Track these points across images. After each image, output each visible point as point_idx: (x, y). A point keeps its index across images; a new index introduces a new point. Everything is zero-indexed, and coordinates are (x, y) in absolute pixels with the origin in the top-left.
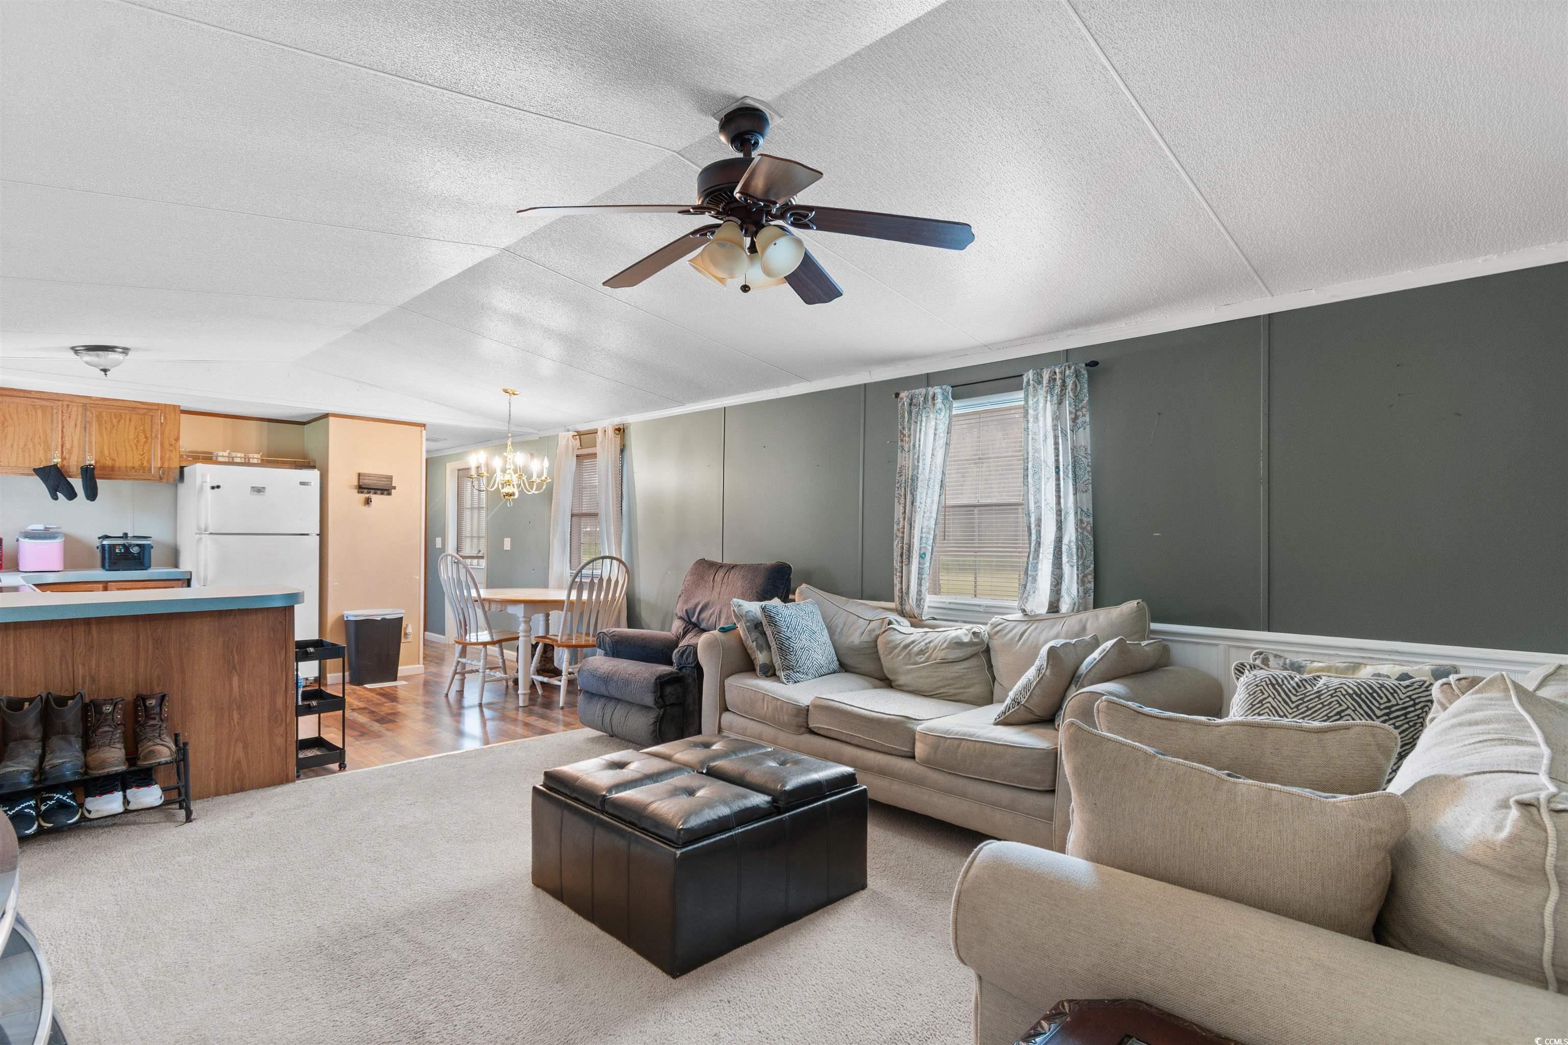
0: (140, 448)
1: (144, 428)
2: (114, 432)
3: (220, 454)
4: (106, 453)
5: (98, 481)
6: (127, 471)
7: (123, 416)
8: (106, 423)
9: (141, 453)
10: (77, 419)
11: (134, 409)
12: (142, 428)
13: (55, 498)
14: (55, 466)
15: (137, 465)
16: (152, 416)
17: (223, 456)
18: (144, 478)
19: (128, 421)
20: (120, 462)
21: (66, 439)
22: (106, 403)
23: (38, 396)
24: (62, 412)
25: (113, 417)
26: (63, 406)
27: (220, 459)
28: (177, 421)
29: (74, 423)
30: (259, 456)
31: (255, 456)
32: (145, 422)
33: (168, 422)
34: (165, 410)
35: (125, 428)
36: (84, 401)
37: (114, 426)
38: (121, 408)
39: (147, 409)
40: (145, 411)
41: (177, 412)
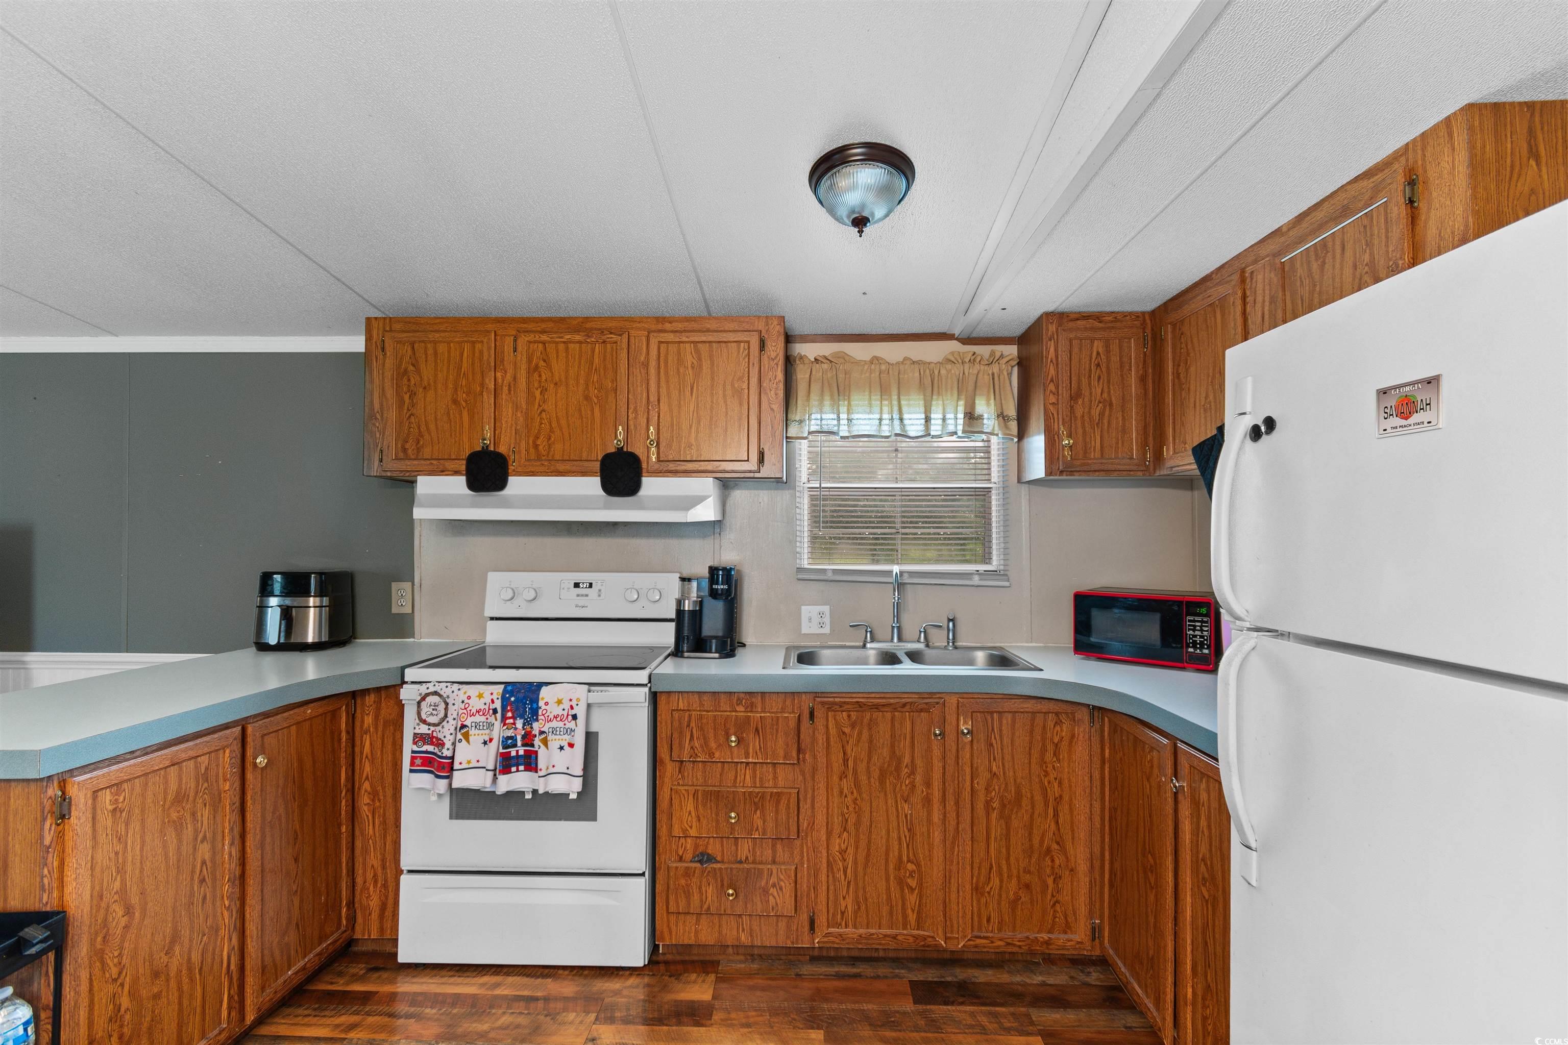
1: (1371, 254)
10: (1264, 302)
12: (1367, 257)
19: (1338, 254)
22: (1305, 224)
23: (1218, 278)
24: (1244, 297)
26: (1243, 281)
28: (1461, 178)
29: (1260, 314)
32: (1372, 235)
33: (1435, 195)
34: (1424, 156)
35: (1334, 278)
36: (1271, 247)
37: (1315, 286)
38: (1321, 223)
39: (1375, 186)
40: (1368, 195)
41: (1460, 139)
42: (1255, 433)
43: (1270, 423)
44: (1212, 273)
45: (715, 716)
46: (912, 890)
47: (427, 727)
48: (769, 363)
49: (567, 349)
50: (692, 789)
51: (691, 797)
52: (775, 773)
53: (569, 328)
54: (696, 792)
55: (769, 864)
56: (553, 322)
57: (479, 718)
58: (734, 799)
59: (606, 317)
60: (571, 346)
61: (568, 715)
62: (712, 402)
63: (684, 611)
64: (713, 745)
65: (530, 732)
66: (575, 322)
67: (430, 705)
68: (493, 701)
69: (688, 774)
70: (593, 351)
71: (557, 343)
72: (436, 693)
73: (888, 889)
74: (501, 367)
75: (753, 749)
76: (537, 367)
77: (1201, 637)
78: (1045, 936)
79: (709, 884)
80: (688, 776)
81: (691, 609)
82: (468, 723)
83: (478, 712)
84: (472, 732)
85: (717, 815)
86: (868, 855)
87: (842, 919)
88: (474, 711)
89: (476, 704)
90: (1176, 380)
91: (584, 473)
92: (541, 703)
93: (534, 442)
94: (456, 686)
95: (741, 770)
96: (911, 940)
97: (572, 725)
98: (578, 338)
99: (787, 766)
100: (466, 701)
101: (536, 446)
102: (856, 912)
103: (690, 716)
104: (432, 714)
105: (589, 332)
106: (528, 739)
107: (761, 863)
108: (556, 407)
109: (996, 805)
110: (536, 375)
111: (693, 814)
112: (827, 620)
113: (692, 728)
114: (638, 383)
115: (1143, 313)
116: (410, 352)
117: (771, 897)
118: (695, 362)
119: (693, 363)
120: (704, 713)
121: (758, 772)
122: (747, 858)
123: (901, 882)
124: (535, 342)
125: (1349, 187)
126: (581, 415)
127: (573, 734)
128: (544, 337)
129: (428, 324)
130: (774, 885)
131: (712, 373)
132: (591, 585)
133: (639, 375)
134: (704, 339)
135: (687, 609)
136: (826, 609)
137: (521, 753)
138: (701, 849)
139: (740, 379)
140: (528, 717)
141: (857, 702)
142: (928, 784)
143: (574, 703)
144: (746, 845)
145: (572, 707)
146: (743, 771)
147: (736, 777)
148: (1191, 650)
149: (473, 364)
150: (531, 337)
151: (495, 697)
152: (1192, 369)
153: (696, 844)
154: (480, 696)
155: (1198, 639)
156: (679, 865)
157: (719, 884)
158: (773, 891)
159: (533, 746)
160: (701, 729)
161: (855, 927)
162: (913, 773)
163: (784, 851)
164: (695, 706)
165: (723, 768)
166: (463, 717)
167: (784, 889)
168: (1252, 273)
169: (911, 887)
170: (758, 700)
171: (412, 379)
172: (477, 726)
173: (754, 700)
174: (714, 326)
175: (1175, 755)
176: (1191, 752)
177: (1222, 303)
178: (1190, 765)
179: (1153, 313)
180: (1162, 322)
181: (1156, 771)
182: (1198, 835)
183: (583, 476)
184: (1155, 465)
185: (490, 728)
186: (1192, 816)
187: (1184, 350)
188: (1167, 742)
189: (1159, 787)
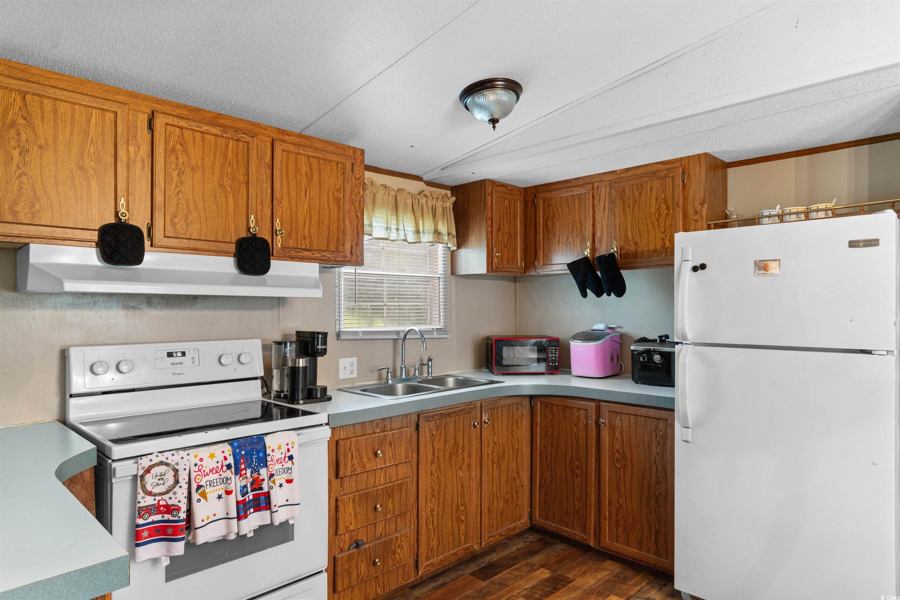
0: (662, 222)
1: (665, 196)
2: (636, 207)
3: (766, 213)
4: (630, 236)
5: (624, 273)
6: (649, 256)
7: (645, 186)
8: (629, 198)
9: (663, 230)
10: (605, 201)
11: (654, 173)
12: (663, 196)
13: (585, 295)
14: (586, 259)
15: (659, 247)
16: (673, 177)
17: (769, 216)
18: (665, 262)
19: (649, 191)
20: (643, 247)
21: (598, 225)
22: (630, 173)
23: (576, 183)
24: (593, 196)
25: (635, 189)
26: (593, 189)
27: (765, 220)
28: (703, 178)
29: (602, 206)
30: (829, 205)
31: (822, 206)
32: (666, 188)
33: (692, 181)
34: (689, 165)
35: (646, 201)
36: (610, 178)
37: (636, 201)
38: (641, 176)
39: (668, 169)
40: (665, 172)
41: (703, 164)
42: (695, 269)
43: (703, 267)
44: (571, 180)
45: (366, 439)
46: (462, 521)
47: (153, 498)
48: (355, 182)
49: (203, 139)
50: (351, 496)
51: (351, 501)
52: (397, 470)
53: (203, 119)
54: (354, 496)
55: (394, 534)
56: (189, 110)
57: (212, 477)
58: (377, 495)
59: (237, 118)
60: (208, 137)
61: (285, 457)
62: (320, 204)
63: (299, 367)
64: (365, 460)
65: (258, 478)
66: (210, 116)
67: (156, 476)
68: (225, 458)
69: (346, 486)
70: (227, 146)
71: (194, 131)
72: (161, 463)
73: (452, 526)
74: (134, 142)
75: (388, 457)
76: (173, 150)
77: (555, 357)
78: (513, 525)
79: (362, 561)
80: (346, 489)
81: (304, 366)
82: (203, 483)
83: (211, 471)
84: (208, 490)
85: (367, 510)
86: (444, 509)
87: (431, 554)
88: (207, 470)
89: (209, 464)
90: (545, 228)
91: (219, 253)
92: (269, 451)
93: (172, 220)
94: (182, 453)
95: (378, 474)
96: (463, 551)
97: (289, 464)
98: (214, 130)
99: (403, 464)
100: (199, 463)
101: (173, 225)
102: (438, 547)
103: (351, 442)
104: (158, 484)
105: (225, 127)
106: (257, 484)
107: (390, 535)
108: (193, 190)
109: (496, 460)
110: (173, 158)
111: (352, 514)
112: (355, 367)
113: (352, 450)
114: (264, 181)
115: (521, 188)
116: (19, 103)
117: (397, 555)
118: (308, 172)
119: (306, 172)
120: (359, 438)
121: (388, 473)
122: (381, 534)
123: (458, 519)
124: (174, 126)
125: (654, 165)
126: (216, 200)
127: (290, 471)
128: (183, 123)
129: (42, 76)
130: (399, 546)
131: (320, 182)
132: (184, 354)
133: (264, 173)
134: (315, 155)
135: (301, 365)
136: (355, 360)
137: (251, 497)
138: (354, 538)
139: (339, 190)
140: (255, 466)
141: (440, 413)
142: (470, 456)
143: (290, 447)
144: (381, 525)
145: (288, 450)
146: (379, 474)
147: (375, 480)
148: (551, 364)
149: (103, 132)
150: (170, 120)
151: (227, 454)
152: (557, 224)
153: (351, 536)
154: (212, 456)
155: (554, 358)
156: (343, 554)
157: (368, 558)
158: (398, 550)
159: (261, 489)
160: (358, 450)
161: (437, 556)
162: (463, 451)
163: (401, 522)
164: (350, 434)
165: (368, 475)
166: (198, 479)
167: (404, 547)
168: (598, 186)
169: (462, 520)
170: (388, 423)
171: (23, 133)
172: (211, 483)
173: (386, 423)
174: (320, 146)
175: (598, 409)
176: (611, 405)
177: (579, 196)
178: (609, 411)
179: (526, 189)
180: (535, 197)
181: (583, 420)
182: (614, 441)
183: (218, 255)
184: (527, 268)
185: (227, 482)
186: (609, 434)
187: (551, 214)
188: (593, 404)
189: (586, 426)
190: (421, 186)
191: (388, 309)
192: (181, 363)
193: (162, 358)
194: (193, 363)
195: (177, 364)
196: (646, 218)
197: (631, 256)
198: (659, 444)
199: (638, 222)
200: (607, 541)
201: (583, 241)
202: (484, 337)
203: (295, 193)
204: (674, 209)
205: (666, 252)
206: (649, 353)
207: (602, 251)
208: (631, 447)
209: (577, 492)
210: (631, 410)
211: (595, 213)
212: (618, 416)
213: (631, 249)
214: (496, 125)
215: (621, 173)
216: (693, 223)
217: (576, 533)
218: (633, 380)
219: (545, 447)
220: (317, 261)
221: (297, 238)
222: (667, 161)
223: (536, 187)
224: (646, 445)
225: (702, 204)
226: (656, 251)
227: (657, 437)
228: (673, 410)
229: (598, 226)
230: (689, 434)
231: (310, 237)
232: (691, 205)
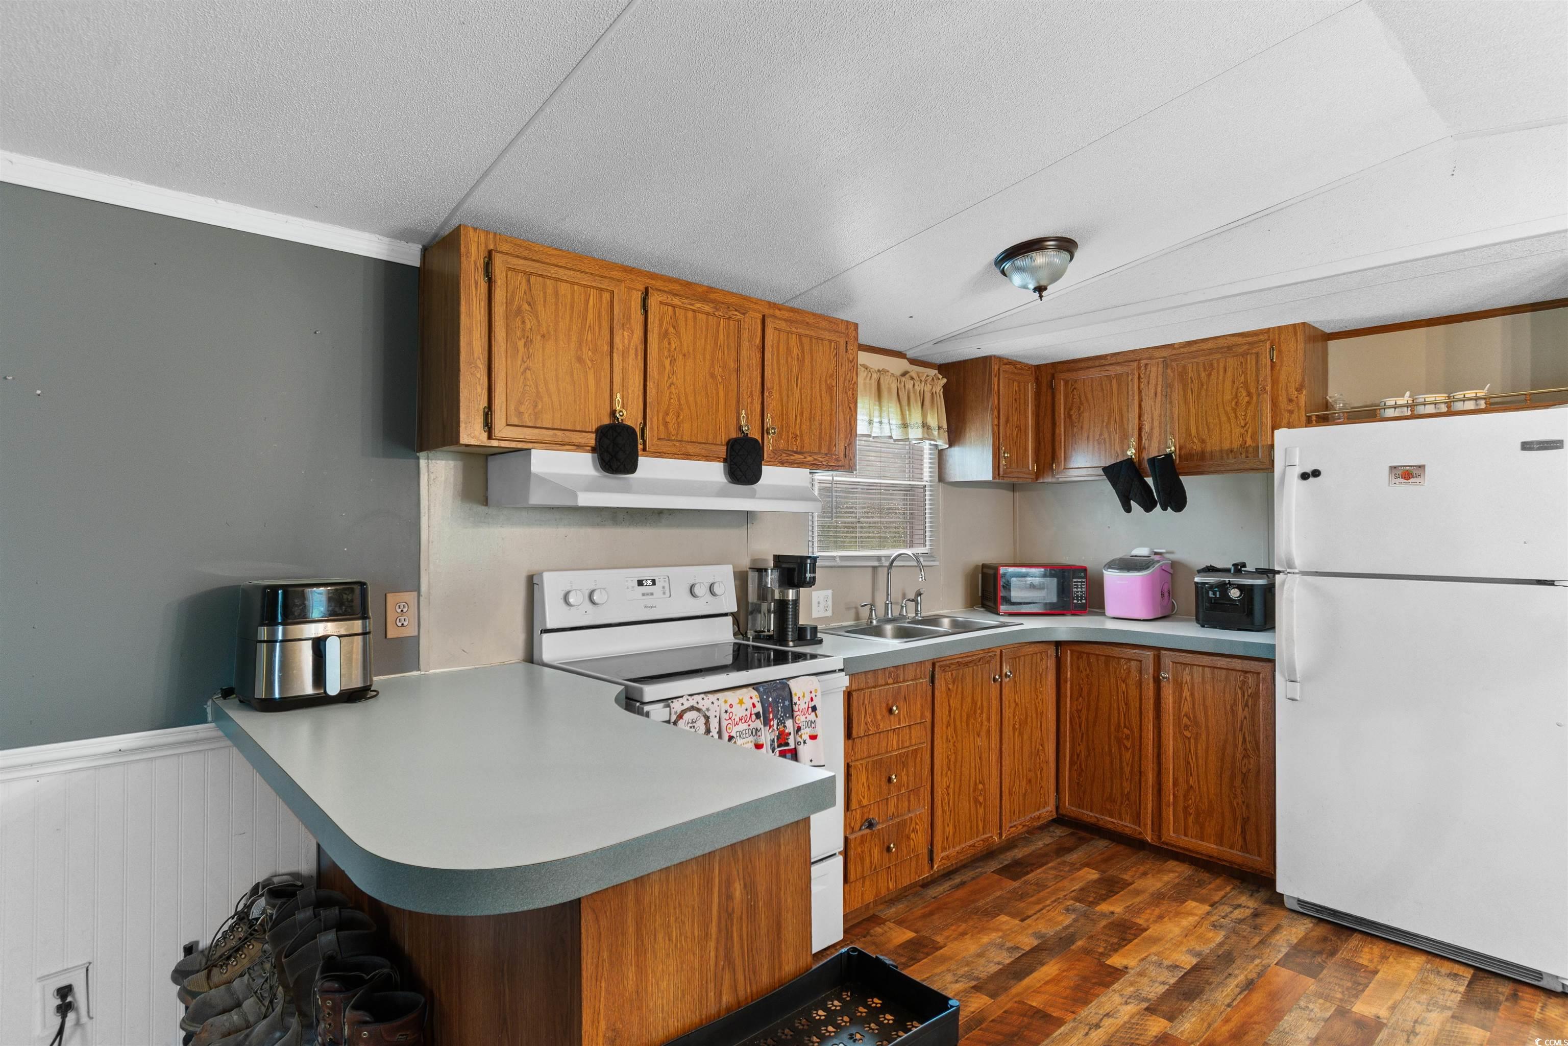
0: (1240, 413)
1: (1246, 378)
2: (1203, 393)
3: (1391, 402)
4: (1194, 432)
5: (1184, 479)
6: (1222, 458)
7: (1215, 365)
8: (1192, 381)
9: (1243, 423)
10: (1157, 384)
11: (1229, 348)
12: (1242, 379)
13: (1128, 509)
14: (1130, 460)
15: (1236, 446)
16: (1257, 354)
17: (1395, 407)
18: (1247, 466)
19: (1221, 372)
20: (1212, 445)
22: (1194, 348)
23: (1113, 360)
24: (1139, 378)
25: (1202, 369)
26: (1139, 368)
27: (1390, 413)
28: (1301, 353)
29: (1153, 391)
30: (1481, 393)
31: (1471, 394)
32: (1246, 368)
33: (1285, 359)
34: (1279, 338)
35: (1217, 384)
36: (1165, 353)
37: (1202, 385)
38: (1211, 351)
39: (1249, 343)
40: (1246, 347)
41: (1300, 337)
42: (1304, 476)
43: (1316, 473)
44: (1107, 355)
45: (879, 691)
46: (981, 804)
48: (849, 366)
49: (695, 318)
50: (865, 762)
51: (865, 769)
52: (911, 733)
53: (694, 295)
54: (868, 762)
55: (908, 814)
56: (681, 284)
57: (742, 727)
58: (891, 763)
59: (728, 292)
60: (699, 316)
61: (809, 707)
62: (811, 395)
63: (788, 600)
64: (879, 717)
65: (784, 731)
66: (700, 290)
67: (688, 723)
68: (754, 706)
69: (859, 749)
70: (719, 326)
71: (686, 309)
72: (692, 708)
73: (970, 809)
74: (628, 326)
75: (903, 715)
76: (667, 333)
77: (1081, 592)
78: (1037, 813)
79: (876, 845)
80: (858, 752)
81: (794, 598)
82: (733, 734)
83: (741, 719)
84: (739, 742)
85: (880, 781)
86: (960, 786)
87: (947, 843)
88: (737, 719)
89: (738, 711)
90: (1067, 420)
91: (708, 458)
92: (795, 699)
93: (664, 419)
94: (712, 697)
96: (981, 842)
97: (812, 717)
98: (707, 308)
99: (917, 726)
100: (729, 710)
101: (666, 424)
102: (954, 835)
103: (864, 694)
105: (716, 304)
106: (784, 738)
107: (903, 815)
108: (684, 381)
109: (1017, 726)
110: (666, 342)
111: (865, 785)
112: (830, 603)
113: (866, 705)
114: (754, 367)
115: (1032, 365)
116: (524, 286)
117: (911, 841)
118: (800, 355)
119: (798, 355)
120: (873, 689)
121: (901, 735)
122: (893, 814)
123: (976, 800)
124: (667, 304)
125: (1228, 338)
126: (707, 393)
127: (813, 725)
128: (676, 301)
129: (544, 253)
130: (913, 831)
131: (812, 367)
132: (654, 582)
133: (754, 358)
134: (808, 332)
135: (790, 598)
138: (866, 816)
139: (831, 376)
140: (781, 716)
141: (956, 662)
142: (989, 720)
143: (813, 695)
144: (894, 802)
145: (812, 699)
146: (892, 737)
147: (888, 744)
148: (1075, 601)
149: (600, 316)
150: (663, 298)
151: (755, 700)
152: (1086, 414)
153: (863, 811)
154: (741, 702)
155: (1079, 594)
156: (856, 836)
157: (882, 842)
158: (913, 835)
159: (787, 744)
160: (872, 704)
161: (954, 847)
162: (982, 713)
163: (915, 799)
164: (863, 685)
165: (880, 738)
166: (730, 728)
167: (919, 830)
168: (1146, 365)
170: (901, 672)
171: (527, 321)
172: (741, 735)
173: (898, 672)
174: (811, 320)
175: (1158, 661)
176: (1177, 653)
177: (1118, 377)
178: (1173, 662)
179: (1038, 367)
180: (1053, 377)
181: (1134, 674)
182: (1180, 702)
183: (707, 460)
184: (1038, 474)
185: (756, 734)
186: (1174, 693)
187: (1077, 400)
188: (1150, 654)
189: (1140, 684)
190: (903, 365)
191: (862, 527)
192: (652, 594)
193: (633, 587)
194: (664, 593)
195: (648, 594)
196: (1217, 407)
197: (1195, 457)
198: (1247, 705)
199: (1206, 412)
200: (1171, 834)
201: (1124, 437)
202: (977, 566)
203: (786, 381)
204: (1259, 395)
205: (1247, 452)
206: (1224, 587)
207: (1153, 451)
208: (1205, 708)
209: (1127, 770)
210: (1206, 660)
211: (1142, 401)
212: (1187, 669)
213: (1195, 447)
214: (1044, 293)
215: (1180, 347)
216: (1286, 415)
217: (1126, 825)
218: (1198, 621)
219: (1079, 711)
220: (808, 466)
221: (788, 437)
222: (1248, 332)
223: (1054, 365)
224: (1228, 707)
225: (1299, 390)
226: (1232, 451)
227: (1244, 696)
228: (1272, 661)
229: (1146, 417)
230: (1296, 690)
231: (801, 437)
232: (1284, 391)
